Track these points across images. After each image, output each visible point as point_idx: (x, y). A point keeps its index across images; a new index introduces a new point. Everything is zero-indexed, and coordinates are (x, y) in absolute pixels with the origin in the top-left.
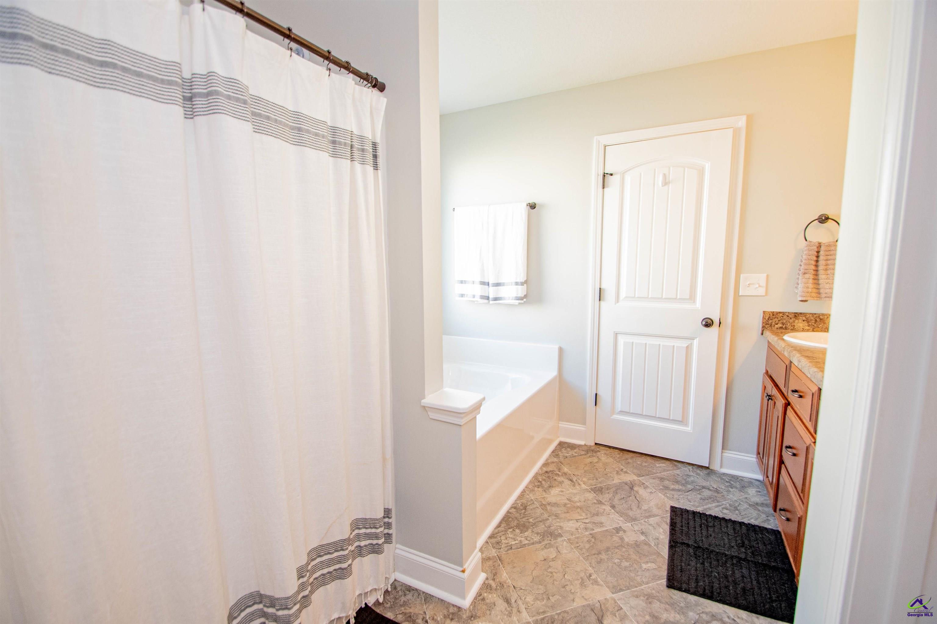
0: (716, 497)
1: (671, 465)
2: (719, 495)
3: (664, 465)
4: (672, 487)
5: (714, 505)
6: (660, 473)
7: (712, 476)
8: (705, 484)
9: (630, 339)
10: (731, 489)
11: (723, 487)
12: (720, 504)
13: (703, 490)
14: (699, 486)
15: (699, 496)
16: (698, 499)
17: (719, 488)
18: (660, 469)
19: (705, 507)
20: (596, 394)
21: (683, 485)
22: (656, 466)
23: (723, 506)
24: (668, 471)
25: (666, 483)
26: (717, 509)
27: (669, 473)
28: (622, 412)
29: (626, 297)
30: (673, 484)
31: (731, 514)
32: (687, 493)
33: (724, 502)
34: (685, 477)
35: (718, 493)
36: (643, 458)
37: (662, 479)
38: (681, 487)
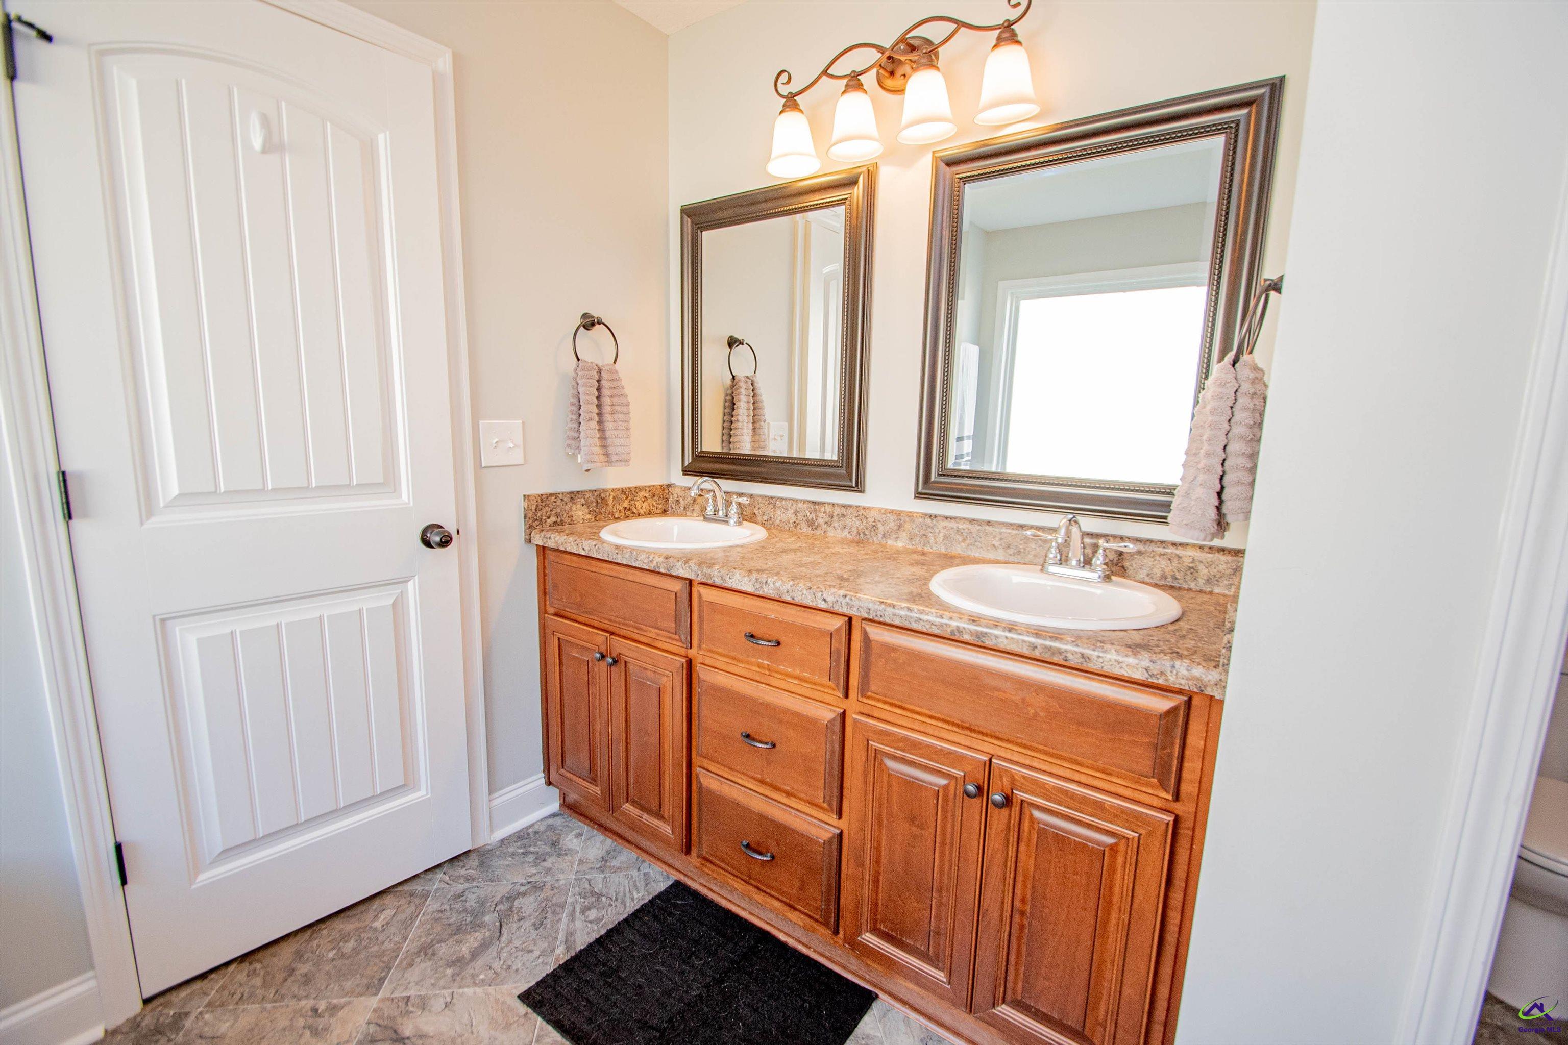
0: (547, 899)
1: (403, 901)
2: (547, 893)
3: (388, 913)
4: (465, 950)
5: (565, 920)
6: (406, 939)
7: (493, 863)
8: (503, 889)
9: (219, 627)
10: (545, 864)
11: (534, 870)
12: (568, 909)
13: (516, 903)
14: (501, 902)
15: (527, 924)
16: (534, 933)
17: (531, 877)
18: (393, 929)
19: (561, 937)
20: (119, 848)
21: (477, 925)
22: (375, 929)
23: (578, 909)
24: (413, 918)
25: (443, 950)
26: (578, 924)
27: (422, 924)
28: (229, 852)
29: (180, 495)
30: (459, 942)
31: (603, 912)
32: (504, 938)
33: (570, 900)
34: (458, 906)
35: (541, 889)
36: (325, 932)
37: (426, 951)
38: (479, 935)
